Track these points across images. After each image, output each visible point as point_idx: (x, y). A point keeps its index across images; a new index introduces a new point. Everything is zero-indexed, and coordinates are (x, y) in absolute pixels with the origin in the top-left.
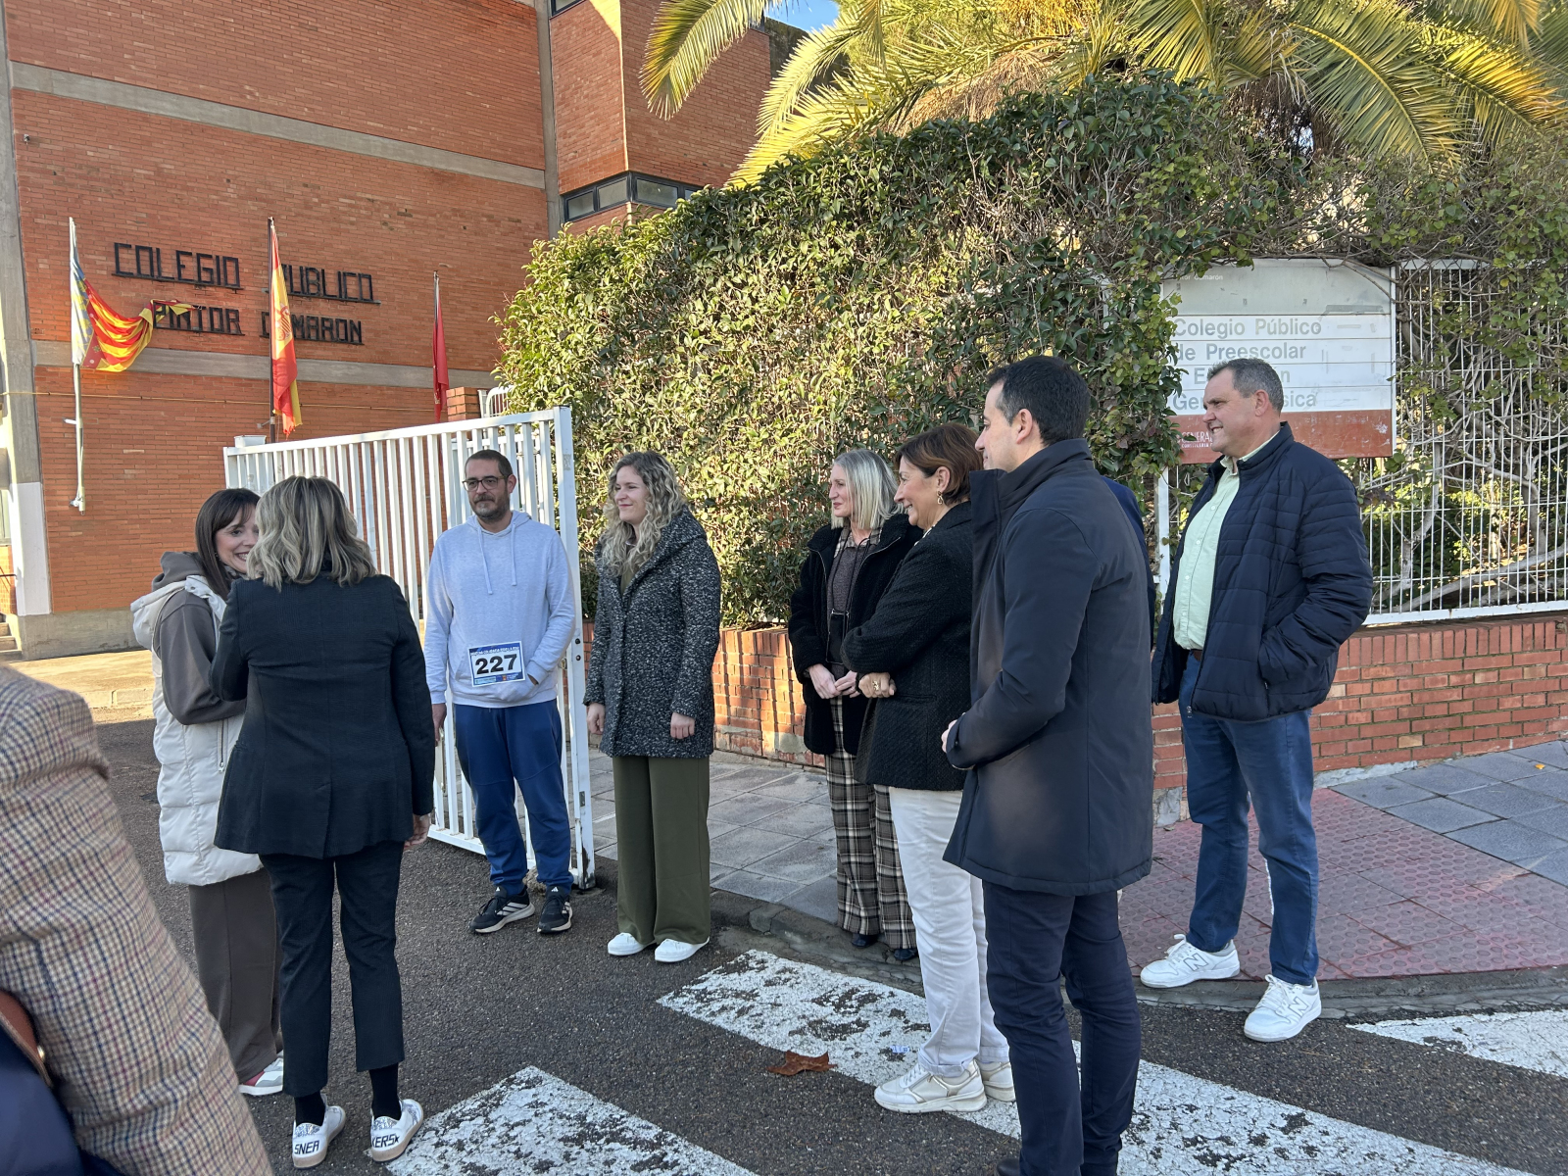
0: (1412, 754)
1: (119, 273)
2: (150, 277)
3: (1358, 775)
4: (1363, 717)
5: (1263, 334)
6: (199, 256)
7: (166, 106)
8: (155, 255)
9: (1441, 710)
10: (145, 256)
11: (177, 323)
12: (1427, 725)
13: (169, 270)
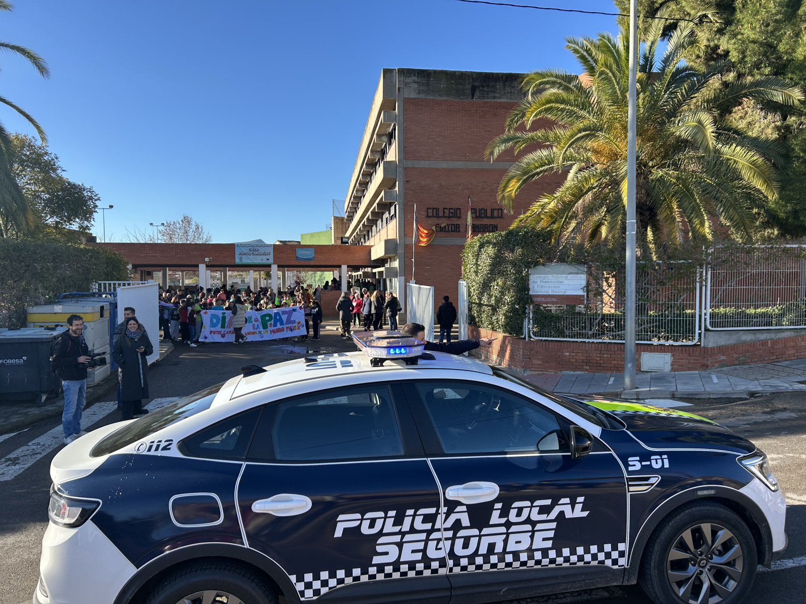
0: (586, 370)
1: (428, 216)
2: (436, 217)
3: (572, 372)
4: (574, 361)
5: (553, 278)
6: (450, 209)
7: (444, 165)
8: (437, 210)
9: (595, 362)
10: (435, 210)
11: (442, 230)
12: (591, 364)
13: (441, 214)
